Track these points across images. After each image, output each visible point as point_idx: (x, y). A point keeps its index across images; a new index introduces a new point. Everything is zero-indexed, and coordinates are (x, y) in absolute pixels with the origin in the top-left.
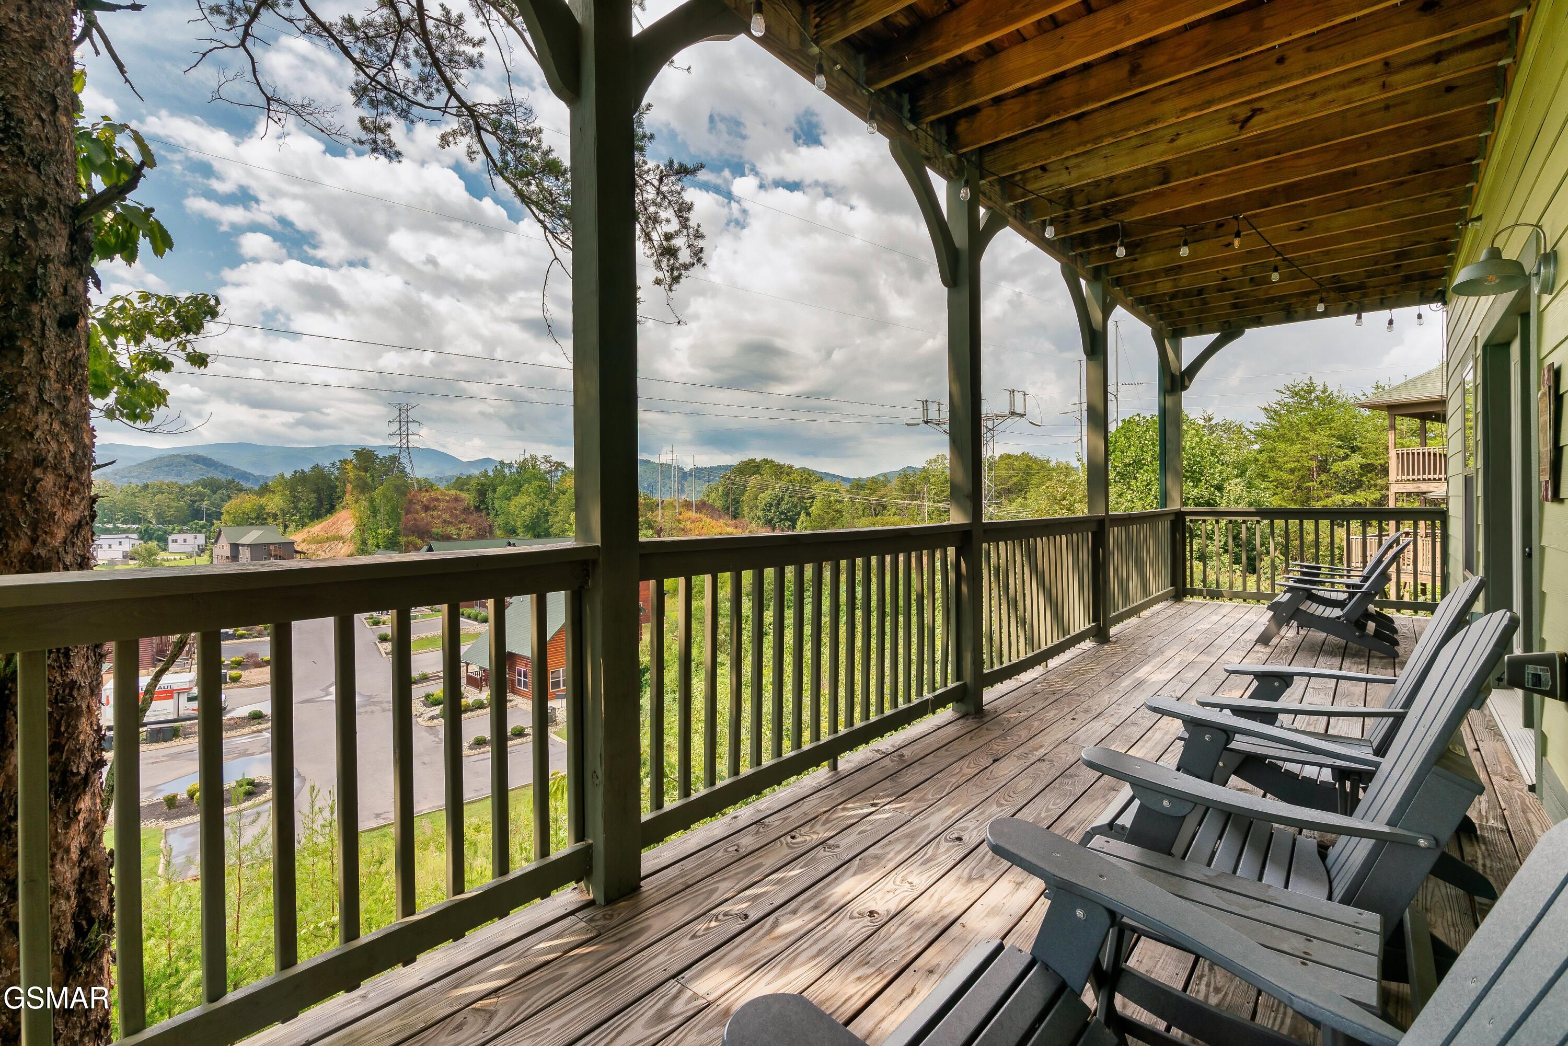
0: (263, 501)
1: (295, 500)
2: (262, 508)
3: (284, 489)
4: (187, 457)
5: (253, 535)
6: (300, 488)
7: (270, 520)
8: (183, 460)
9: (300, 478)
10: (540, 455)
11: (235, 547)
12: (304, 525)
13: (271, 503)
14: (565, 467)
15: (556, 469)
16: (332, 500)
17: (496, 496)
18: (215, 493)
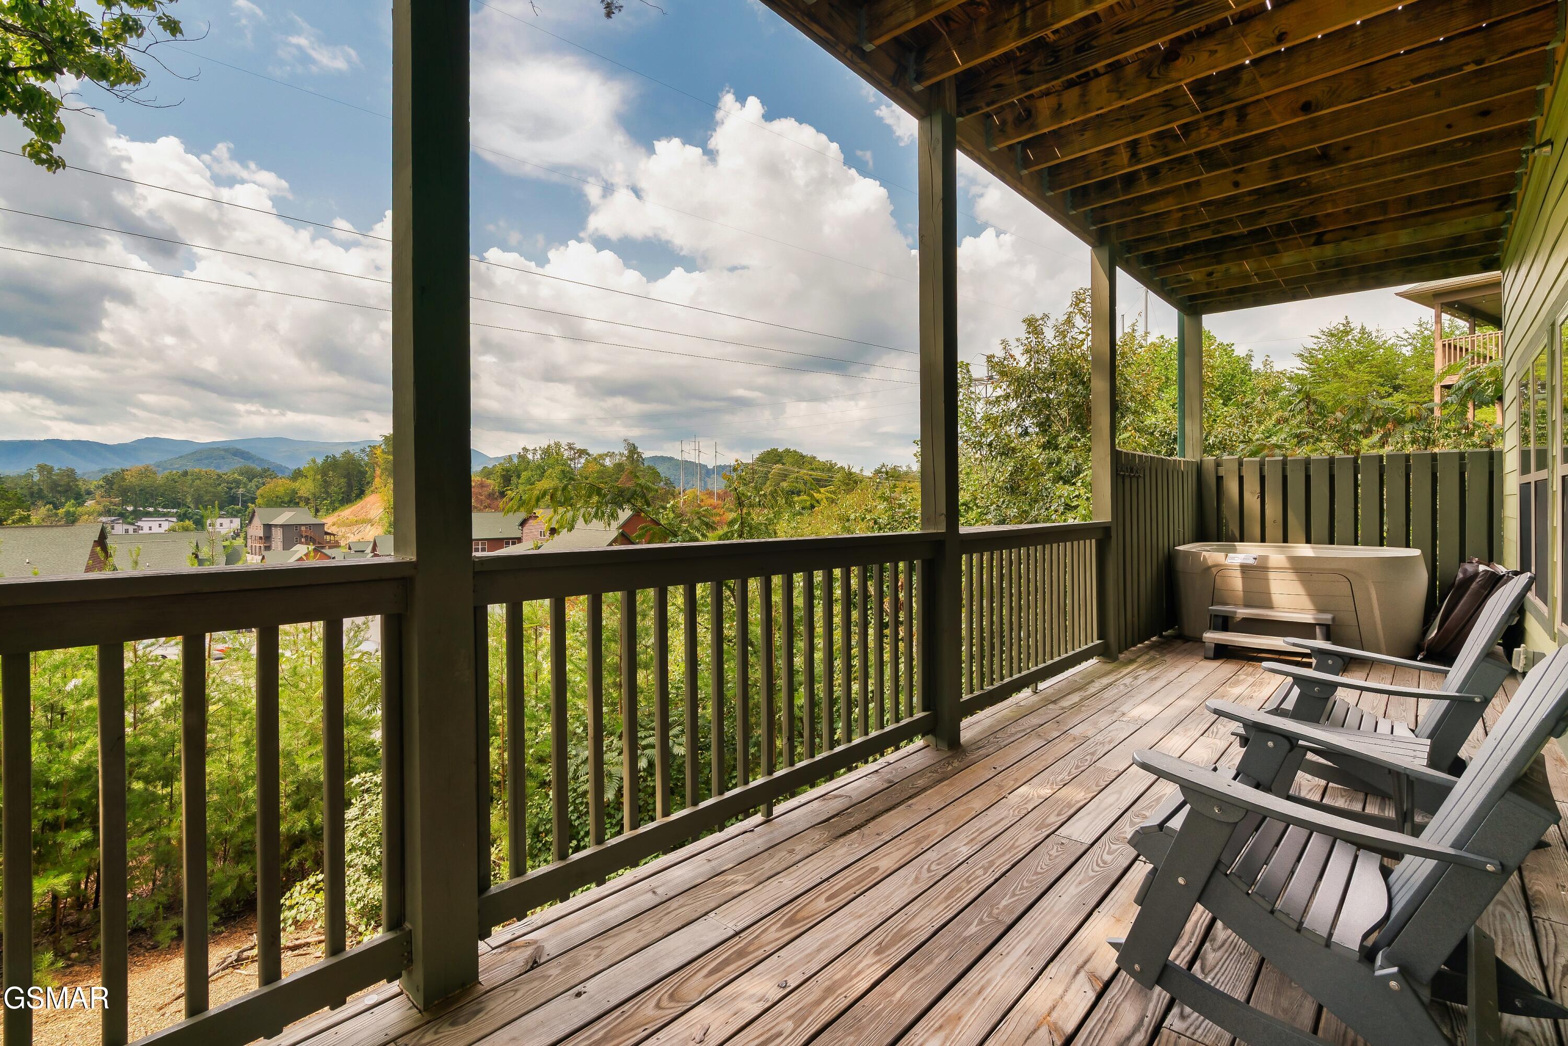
0: (297, 485)
1: (326, 484)
2: (294, 492)
3: (316, 473)
4: (226, 450)
5: (285, 516)
6: (331, 473)
7: (302, 504)
8: (222, 453)
9: (331, 465)
10: (564, 442)
11: (268, 527)
12: (334, 509)
13: (303, 487)
14: (588, 454)
15: (580, 456)
16: (362, 485)
17: (520, 481)
18: (250, 481)
